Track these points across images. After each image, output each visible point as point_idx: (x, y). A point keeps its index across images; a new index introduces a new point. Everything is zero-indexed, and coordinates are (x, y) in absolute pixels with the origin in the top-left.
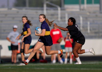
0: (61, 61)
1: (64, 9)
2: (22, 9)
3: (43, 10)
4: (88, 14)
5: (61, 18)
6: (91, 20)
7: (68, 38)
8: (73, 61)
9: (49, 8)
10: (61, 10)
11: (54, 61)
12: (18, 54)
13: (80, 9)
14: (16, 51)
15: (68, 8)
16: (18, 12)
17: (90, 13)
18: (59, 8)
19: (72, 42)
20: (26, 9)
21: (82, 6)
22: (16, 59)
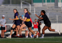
0: (31, 37)
1: (33, 6)
2: (7, 6)
3: (20, 6)
4: (48, 8)
5: (31, 11)
6: (50, 12)
7: (36, 23)
8: (38, 36)
9: (24, 5)
10: (31, 6)
11: (27, 37)
12: (5, 32)
13: (43, 6)
14: (4, 30)
15: (35, 5)
16: (5, 7)
17: (49, 8)
18: (30, 5)
19: (38, 25)
20: (10, 5)
21: (44, 4)
22: (4, 36)
